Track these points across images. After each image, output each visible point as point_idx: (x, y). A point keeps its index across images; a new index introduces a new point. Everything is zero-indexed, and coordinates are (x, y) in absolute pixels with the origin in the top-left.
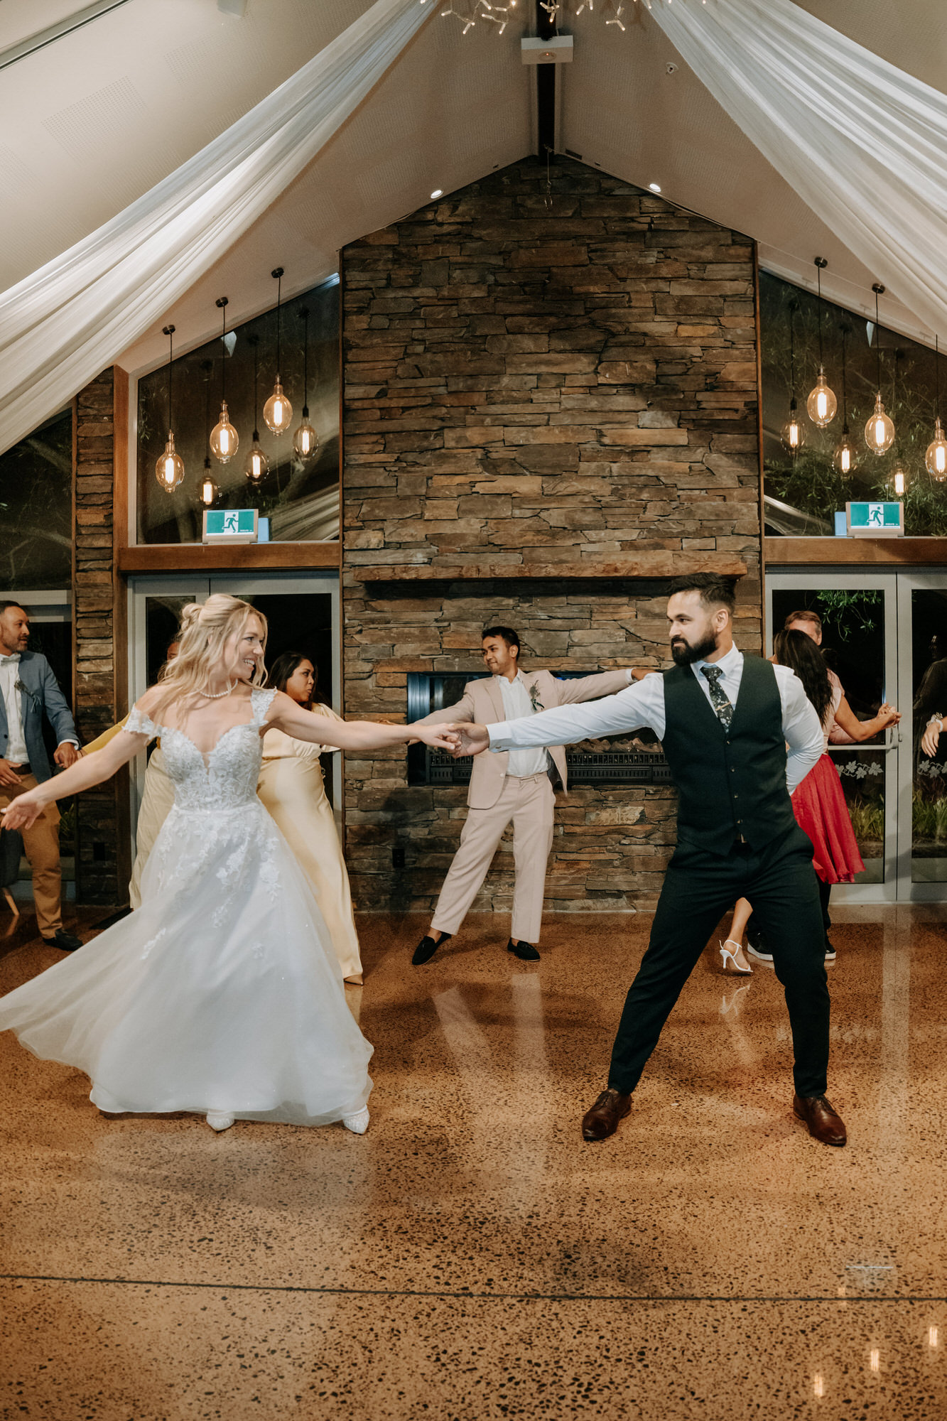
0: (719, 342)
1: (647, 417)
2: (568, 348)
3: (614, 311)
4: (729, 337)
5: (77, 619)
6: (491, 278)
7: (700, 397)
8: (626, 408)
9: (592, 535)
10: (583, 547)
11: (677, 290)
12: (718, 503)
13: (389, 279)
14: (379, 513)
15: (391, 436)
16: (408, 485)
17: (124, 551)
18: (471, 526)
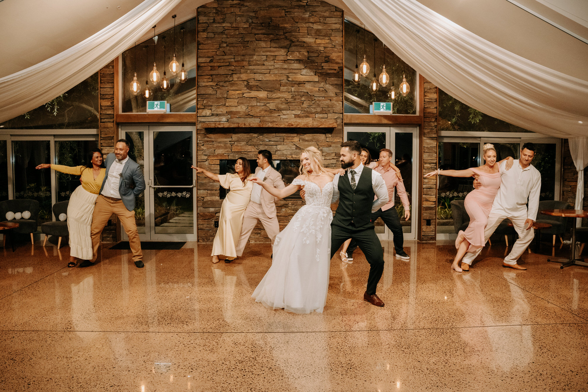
0: (330, 46)
1: (304, 71)
2: (277, 46)
3: (293, 33)
4: (333, 44)
5: (101, 139)
6: (250, 21)
7: (323, 65)
8: (297, 68)
9: (284, 112)
10: (281, 116)
11: (316, 27)
12: (328, 102)
13: (214, 19)
14: (210, 103)
15: (214, 76)
16: (221, 93)
17: (118, 115)
18: (242, 109)
